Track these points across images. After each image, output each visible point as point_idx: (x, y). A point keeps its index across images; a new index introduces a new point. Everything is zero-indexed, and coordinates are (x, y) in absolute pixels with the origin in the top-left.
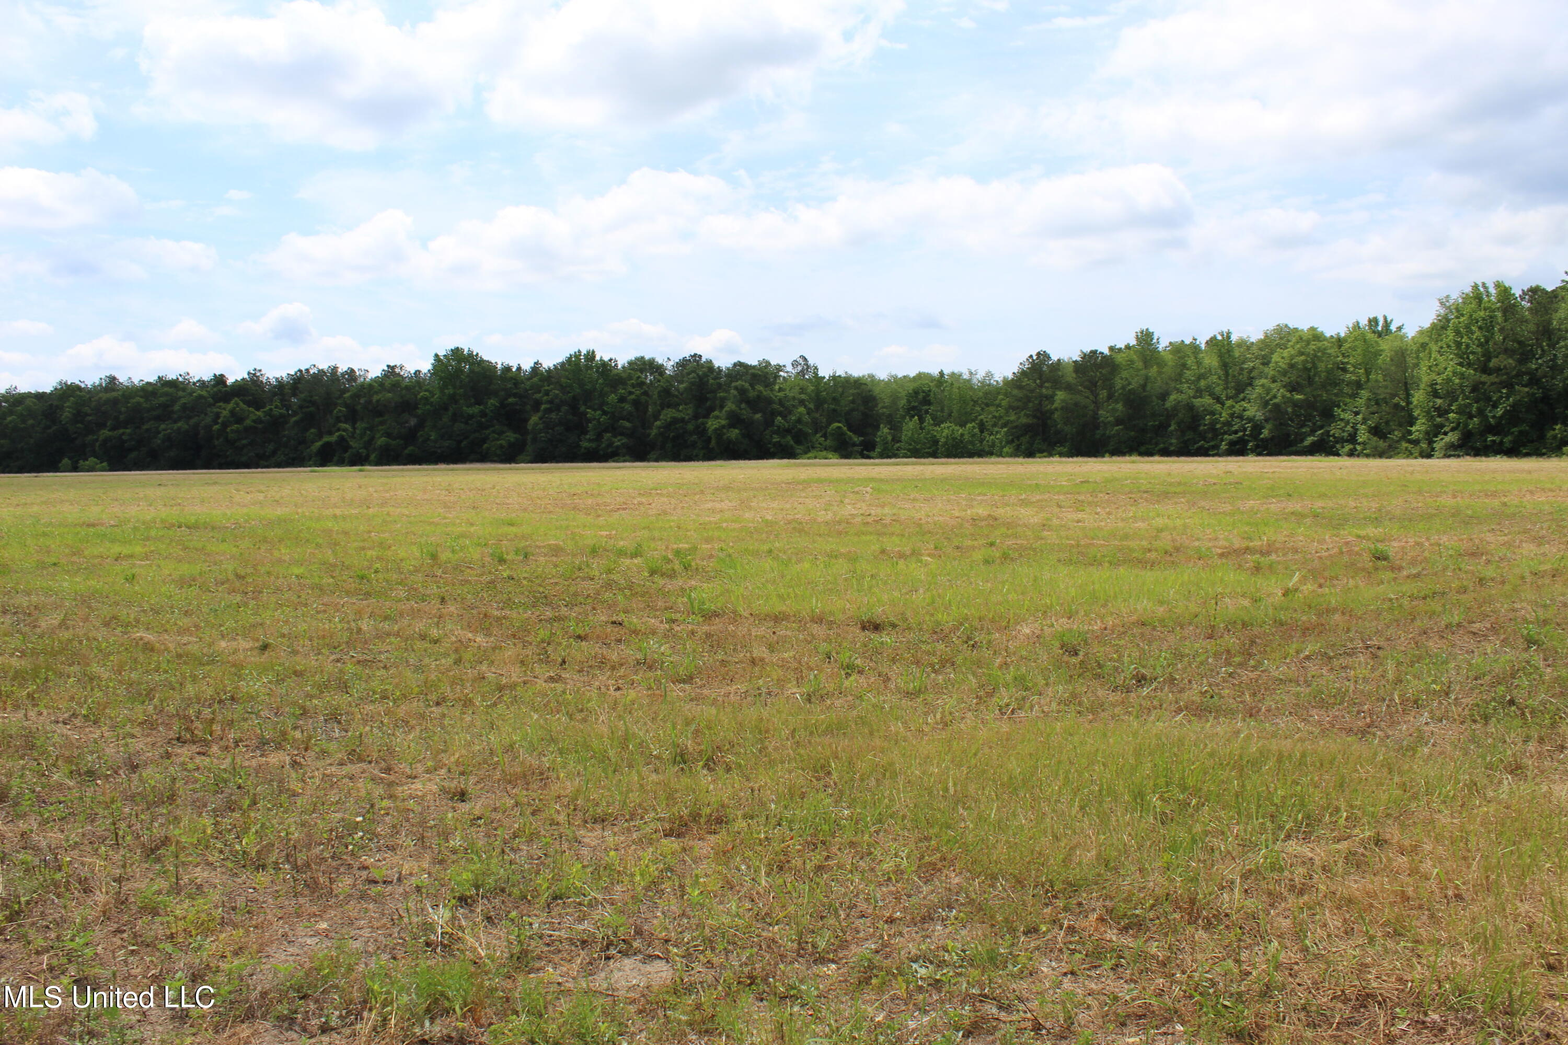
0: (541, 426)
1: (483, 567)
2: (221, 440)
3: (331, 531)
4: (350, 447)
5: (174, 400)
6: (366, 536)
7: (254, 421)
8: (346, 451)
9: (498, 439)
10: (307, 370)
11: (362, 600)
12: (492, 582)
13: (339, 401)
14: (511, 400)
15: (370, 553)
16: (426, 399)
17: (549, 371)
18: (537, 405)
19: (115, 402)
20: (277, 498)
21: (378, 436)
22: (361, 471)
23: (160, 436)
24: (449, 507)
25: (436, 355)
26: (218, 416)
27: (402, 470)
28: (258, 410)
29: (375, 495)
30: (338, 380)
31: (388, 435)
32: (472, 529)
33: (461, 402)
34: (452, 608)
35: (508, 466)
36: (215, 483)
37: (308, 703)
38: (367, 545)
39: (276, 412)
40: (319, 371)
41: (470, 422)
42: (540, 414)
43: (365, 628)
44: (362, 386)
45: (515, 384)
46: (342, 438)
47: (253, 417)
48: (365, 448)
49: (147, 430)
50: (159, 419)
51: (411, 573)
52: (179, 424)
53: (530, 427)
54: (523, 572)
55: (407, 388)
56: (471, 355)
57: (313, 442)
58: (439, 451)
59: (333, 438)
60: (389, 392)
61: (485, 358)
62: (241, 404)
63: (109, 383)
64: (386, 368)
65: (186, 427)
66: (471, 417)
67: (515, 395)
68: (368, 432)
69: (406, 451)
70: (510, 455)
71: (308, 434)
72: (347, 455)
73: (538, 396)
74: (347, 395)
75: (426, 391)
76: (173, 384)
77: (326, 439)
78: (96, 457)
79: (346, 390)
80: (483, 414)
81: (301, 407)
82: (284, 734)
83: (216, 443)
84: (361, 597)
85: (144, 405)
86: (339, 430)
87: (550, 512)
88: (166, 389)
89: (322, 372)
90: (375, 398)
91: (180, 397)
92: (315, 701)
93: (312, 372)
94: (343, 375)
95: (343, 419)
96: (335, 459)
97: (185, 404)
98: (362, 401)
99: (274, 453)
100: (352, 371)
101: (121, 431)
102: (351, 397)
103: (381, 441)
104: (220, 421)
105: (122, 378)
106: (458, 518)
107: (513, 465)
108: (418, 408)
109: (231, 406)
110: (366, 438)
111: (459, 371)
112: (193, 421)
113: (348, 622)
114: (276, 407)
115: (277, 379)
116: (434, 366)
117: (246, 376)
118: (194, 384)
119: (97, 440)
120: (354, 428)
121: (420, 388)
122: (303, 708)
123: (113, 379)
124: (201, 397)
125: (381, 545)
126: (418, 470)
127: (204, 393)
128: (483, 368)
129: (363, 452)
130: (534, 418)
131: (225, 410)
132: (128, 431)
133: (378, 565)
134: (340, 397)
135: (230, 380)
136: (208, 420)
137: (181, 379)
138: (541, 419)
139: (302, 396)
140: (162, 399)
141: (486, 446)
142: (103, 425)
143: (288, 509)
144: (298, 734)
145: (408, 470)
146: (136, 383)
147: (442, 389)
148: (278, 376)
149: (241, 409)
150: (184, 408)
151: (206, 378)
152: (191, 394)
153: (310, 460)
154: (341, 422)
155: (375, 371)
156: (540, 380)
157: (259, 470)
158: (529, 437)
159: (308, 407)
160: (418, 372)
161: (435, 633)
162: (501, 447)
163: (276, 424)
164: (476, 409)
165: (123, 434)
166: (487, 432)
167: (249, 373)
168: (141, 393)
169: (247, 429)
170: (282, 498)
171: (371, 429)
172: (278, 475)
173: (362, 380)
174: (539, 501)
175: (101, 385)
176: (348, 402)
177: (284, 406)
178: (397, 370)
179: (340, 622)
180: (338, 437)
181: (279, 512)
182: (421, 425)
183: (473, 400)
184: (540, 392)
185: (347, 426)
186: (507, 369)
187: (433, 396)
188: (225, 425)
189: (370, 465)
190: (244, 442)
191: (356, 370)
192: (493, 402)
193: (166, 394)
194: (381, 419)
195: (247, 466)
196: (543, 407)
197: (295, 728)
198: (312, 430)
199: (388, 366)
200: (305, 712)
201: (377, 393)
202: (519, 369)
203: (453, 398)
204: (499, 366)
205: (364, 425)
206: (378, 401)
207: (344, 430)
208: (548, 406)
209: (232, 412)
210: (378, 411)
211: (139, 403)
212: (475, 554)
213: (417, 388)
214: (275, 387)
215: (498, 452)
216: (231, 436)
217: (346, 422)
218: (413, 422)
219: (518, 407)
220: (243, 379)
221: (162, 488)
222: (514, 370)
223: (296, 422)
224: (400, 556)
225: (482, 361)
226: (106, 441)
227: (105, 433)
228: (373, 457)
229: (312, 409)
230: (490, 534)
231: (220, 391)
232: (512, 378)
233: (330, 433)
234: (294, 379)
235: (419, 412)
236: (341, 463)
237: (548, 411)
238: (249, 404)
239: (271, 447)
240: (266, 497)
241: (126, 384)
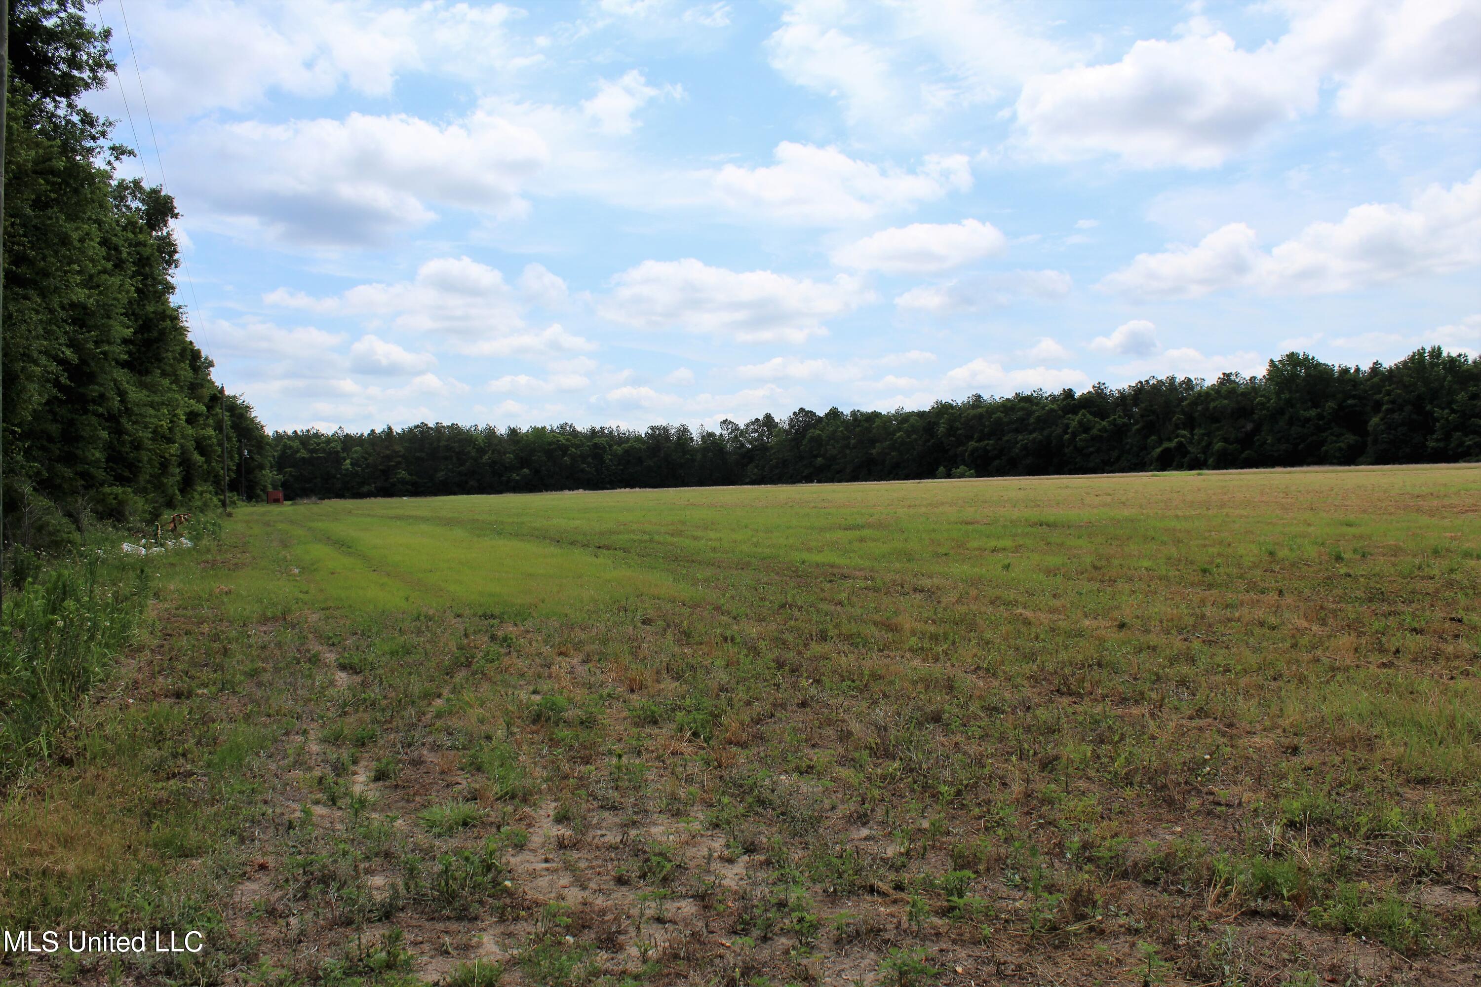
0: (1382, 427)
1: (1320, 564)
2: (1071, 448)
3: (1174, 530)
4: (1188, 452)
5: (1029, 413)
6: (1207, 534)
7: (1099, 430)
8: (1185, 457)
9: (1336, 442)
10: (1147, 381)
11: (1205, 590)
12: (1329, 578)
13: (1177, 410)
14: (1349, 402)
15: (1210, 550)
16: (1262, 404)
17: (1390, 371)
18: (1378, 406)
19: (980, 417)
20: (1123, 499)
21: (1215, 441)
22: (1199, 474)
23: (1019, 445)
24: (1286, 509)
25: (1272, 361)
26: (1067, 426)
27: (1240, 474)
28: (1103, 420)
29: (1213, 497)
30: (1176, 389)
31: (1225, 440)
32: (1311, 529)
33: (1298, 405)
34: (1289, 599)
35: (1347, 468)
36: (1067, 487)
37: (1161, 671)
38: (1207, 542)
39: (1120, 421)
40: (1158, 382)
41: (1307, 425)
42: (1381, 415)
43: (1208, 614)
44: (1200, 394)
45: (1354, 386)
46: (1181, 445)
47: (1098, 427)
48: (1204, 453)
49: (1008, 441)
50: (1017, 431)
51: (1250, 568)
52: (1034, 435)
53: (1370, 429)
54: (1360, 570)
55: (1244, 394)
56: (1306, 359)
57: (1154, 449)
58: (1276, 454)
59: (1172, 444)
60: (1226, 399)
61: (1321, 361)
62: (1089, 416)
63: (976, 401)
64: (1222, 376)
65: (1040, 437)
66: (1308, 420)
67: (1354, 397)
68: (1206, 438)
69: (1243, 456)
70: (1349, 458)
71: (1149, 441)
72: (1186, 460)
73: (1378, 397)
74: (1185, 403)
75: (1261, 396)
76: (1028, 399)
77: (1166, 445)
78: (965, 465)
79: (1184, 399)
80: (1320, 417)
81: (1142, 416)
82: (1142, 693)
83: (1066, 450)
84: (1203, 588)
85: (1005, 420)
86: (1177, 436)
87: (1391, 514)
88: (1022, 404)
89: (1160, 382)
90: (1212, 405)
91: (1034, 411)
92: (1167, 670)
93: (1151, 383)
94: (1181, 384)
95: (1181, 426)
96: (1175, 464)
97: (1039, 417)
98: (1199, 408)
99: (1118, 459)
100: (1189, 380)
101: (986, 442)
102: (1190, 404)
103: (1218, 445)
104: (1069, 431)
105: (986, 396)
106: (1295, 519)
107: (1353, 467)
108: (1254, 413)
109: (1078, 418)
110: (1204, 444)
111: (1294, 376)
112: (1045, 433)
113: (1193, 608)
114: (1119, 417)
115: (1119, 391)
116: (1270, 373)
117: (1092, 390)
118: (1047, 398)
119: (966, 451)
120: (1192, 435)
121: (1256, 393)
122: (1157, 674)
123: (978, 397)
124: (1052, 410)
125: (1221, 543)
126: (1255, 473)
127: (1055, 407)
128: (1320, 371)
129: (1201, 457)
130: (1375, 420)
131: (1074, 421)
132: (991, 442)
133: (1219, 561)
134: (1179, 405)
135: (1078, 394)
136: (1059, 430)
137: (1035, 395)
138: (1382, 420)
139: (1143, 405)
140: (1020, 413)
141: (1324, 448)
142: (971, 438)
143: (1133, 510)
144: (1154, 695)
145: (1245, 474)
146: (997, 399)
147: (1278, 394)
148: (1121, 388)
149: (1088, 420)
150: (1039, 419)
151: (1056, 393)
152: (1043, 408)
153: (1151, 465)
154: (1179, 428)
155: (1211, 379)
156: (1381, 380)
157: (1105, 475)
158: (1370, 439)
159: (1149, 416)
160: (1253, 378)
161: (1272, 620)
162: (1340, 449)
163: (1120, 432)
164: (1313, 413)
165: (988, 444)
166: (1325, 435)
167: (1094, 387)
168: (1001, 409)
169: (1093, 439)
170: (1127, 500)
171: (1208, 434)
172: (1122, 479)
173: (1199, 388)
174: (1379, 503)
175: (969, 403)
176: (1186, 409)
177: (1126, 415)
178: (1233, 378)
179: (1186, 608)
180: (1177, 443)
181: (1126, 513)
182: (1257, 430)
183: (1310, 404)
184: (1380, 392)
185: (1186, 433)
186: (1345, 371)
187: (1269, 400)
188: (1074, 435)
189: (1208, 469)
190: (1091, 449)
191: (1193, 379)
192: (1331, 404)
193: (1022, 409)
194: (1218, 425)
195: (1095, 472)
196: (1384, 407)
197: (1152, 690)
198: (1153, 437)
199: (1224, 374)
200: (1159, 679)
201: (1213, 400)
202: (1357, 370)
203: (1290, 403)
204: (1336, 369)
205: (1202, 431)
206: (1215, 408)
207: (1183, 436)
208: (1390, 406)
209: (1080, 423)
210: (1214, 417)
211: (999, 418)
212: (1311, 552)
213: (1253, 394)
214: (1118, 398)
215: (1337, 454)
216: (1080, 444)
217: (1184, 429)
218: (1249, 427)
219: (1357, 409)
220: (1089, 392)
221: (1022, 491)
222: (1352, 371)
223: (1138, 430)
224: (1239, 553)
225: (1319, 364)
226: (975, 450)
227: (972, 444)
228: (1210, 461)
229: (1151, 418)
230: (1328, 534)
231: (1069, 404)
232: (1350, 380)
233: (1170, 440)
234: (1135, 391)
235: (1256, 417)
236: (1180, 467)
237: (1390, 411)
238: (1095, 415)
239: (1115, 454)
240: (1113, 499)
241: (989, 401)
